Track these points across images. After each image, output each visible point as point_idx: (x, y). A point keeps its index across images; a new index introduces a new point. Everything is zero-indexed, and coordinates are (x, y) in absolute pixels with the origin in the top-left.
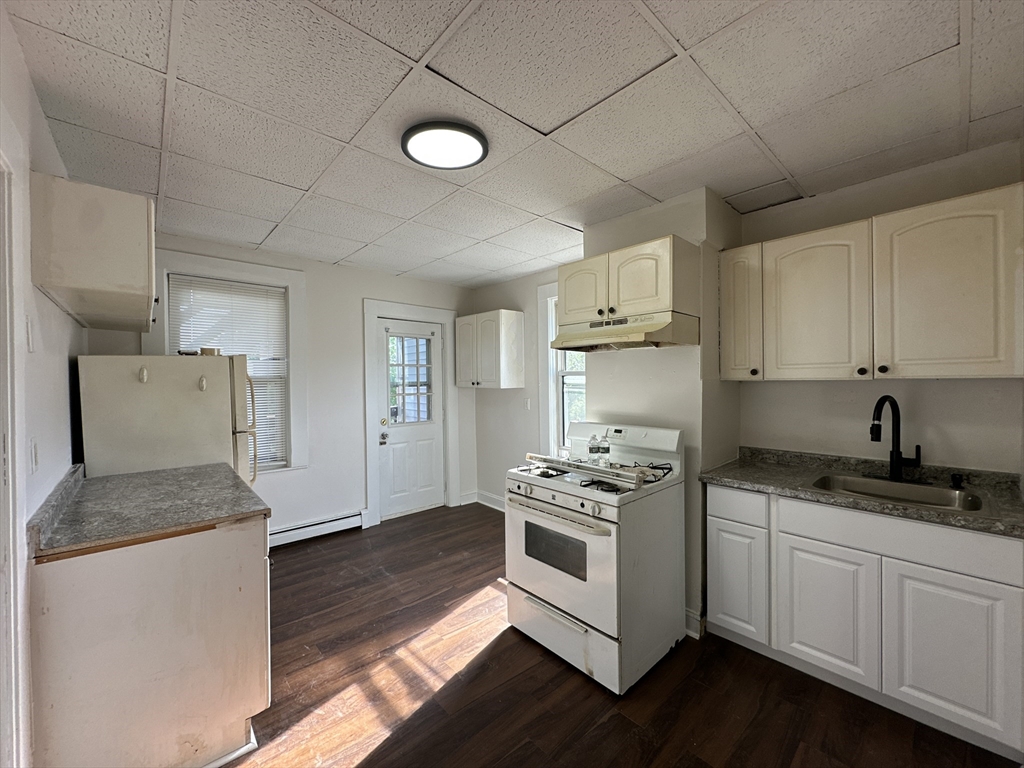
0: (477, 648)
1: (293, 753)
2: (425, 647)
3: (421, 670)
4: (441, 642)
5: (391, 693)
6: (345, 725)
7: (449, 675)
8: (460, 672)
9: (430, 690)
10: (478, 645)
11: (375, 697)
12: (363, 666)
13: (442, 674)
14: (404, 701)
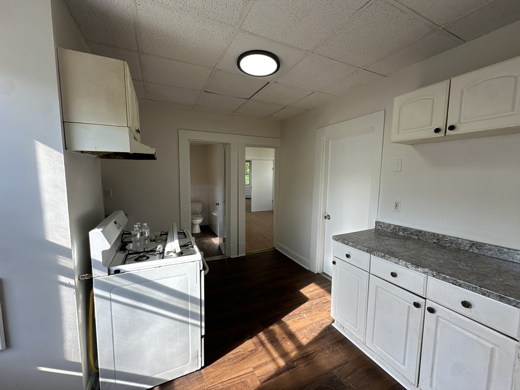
0: (234, 354)
1: (316, 320)
2: (266, 364)
3: (269, 346)
4: (254, 365)
5: (283, 336)
6: (301, 326)
7: (254, 339)
8: (248, 339)
9: (265, 333)
10: (232, 357)
11: (291, 336)
12: (303, 357)
13: (258, 341)
14: (277, 331)
